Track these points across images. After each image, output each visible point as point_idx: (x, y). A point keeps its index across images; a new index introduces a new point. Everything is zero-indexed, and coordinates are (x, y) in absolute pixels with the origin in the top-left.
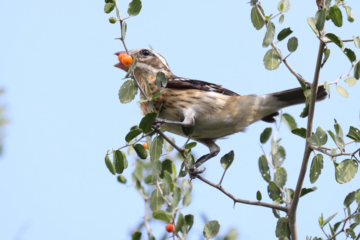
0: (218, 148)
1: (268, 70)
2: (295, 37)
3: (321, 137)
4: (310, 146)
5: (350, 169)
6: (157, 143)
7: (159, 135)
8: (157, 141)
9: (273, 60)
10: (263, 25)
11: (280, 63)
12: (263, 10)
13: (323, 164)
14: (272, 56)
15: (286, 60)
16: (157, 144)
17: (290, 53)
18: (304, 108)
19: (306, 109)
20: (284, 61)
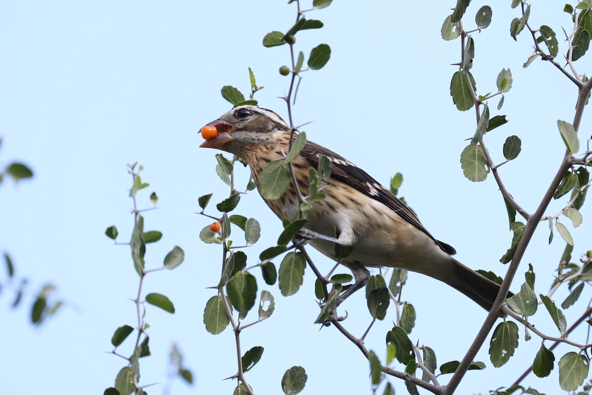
0: (368, 274)
1: (469, 179)
2: (517, 137)
3: (528, 302)
4: (502, 307)
5: (576, 370)
6: (294, 263)
7: (298, 251)
8: (295, 260)
9: (476, 164)
10: (471, 106)
11: (488, 172)
12: (474, 81)
13: (518, 340)
14: (475, 157)
15: (498, 169)
16: (295, 267)
17: (505, 160)
18: (509, 249)
19: (511, 251)
20: (494, 171)
